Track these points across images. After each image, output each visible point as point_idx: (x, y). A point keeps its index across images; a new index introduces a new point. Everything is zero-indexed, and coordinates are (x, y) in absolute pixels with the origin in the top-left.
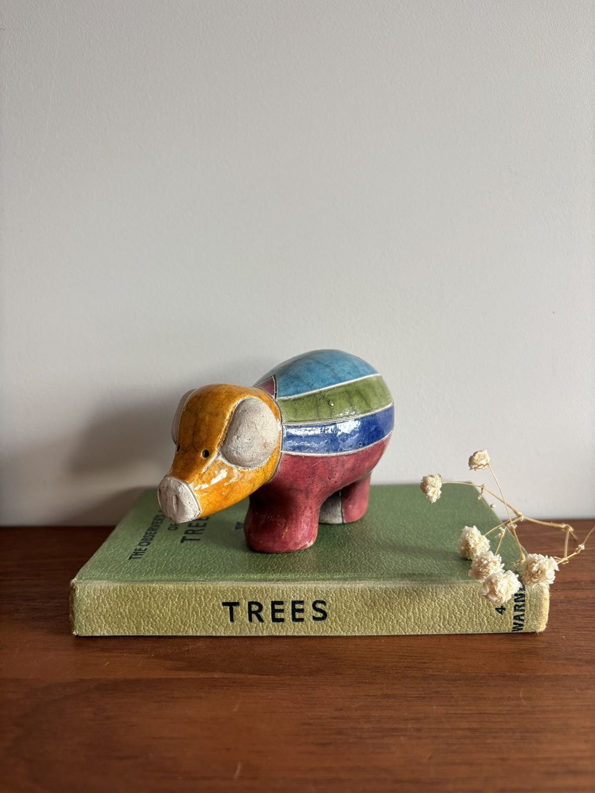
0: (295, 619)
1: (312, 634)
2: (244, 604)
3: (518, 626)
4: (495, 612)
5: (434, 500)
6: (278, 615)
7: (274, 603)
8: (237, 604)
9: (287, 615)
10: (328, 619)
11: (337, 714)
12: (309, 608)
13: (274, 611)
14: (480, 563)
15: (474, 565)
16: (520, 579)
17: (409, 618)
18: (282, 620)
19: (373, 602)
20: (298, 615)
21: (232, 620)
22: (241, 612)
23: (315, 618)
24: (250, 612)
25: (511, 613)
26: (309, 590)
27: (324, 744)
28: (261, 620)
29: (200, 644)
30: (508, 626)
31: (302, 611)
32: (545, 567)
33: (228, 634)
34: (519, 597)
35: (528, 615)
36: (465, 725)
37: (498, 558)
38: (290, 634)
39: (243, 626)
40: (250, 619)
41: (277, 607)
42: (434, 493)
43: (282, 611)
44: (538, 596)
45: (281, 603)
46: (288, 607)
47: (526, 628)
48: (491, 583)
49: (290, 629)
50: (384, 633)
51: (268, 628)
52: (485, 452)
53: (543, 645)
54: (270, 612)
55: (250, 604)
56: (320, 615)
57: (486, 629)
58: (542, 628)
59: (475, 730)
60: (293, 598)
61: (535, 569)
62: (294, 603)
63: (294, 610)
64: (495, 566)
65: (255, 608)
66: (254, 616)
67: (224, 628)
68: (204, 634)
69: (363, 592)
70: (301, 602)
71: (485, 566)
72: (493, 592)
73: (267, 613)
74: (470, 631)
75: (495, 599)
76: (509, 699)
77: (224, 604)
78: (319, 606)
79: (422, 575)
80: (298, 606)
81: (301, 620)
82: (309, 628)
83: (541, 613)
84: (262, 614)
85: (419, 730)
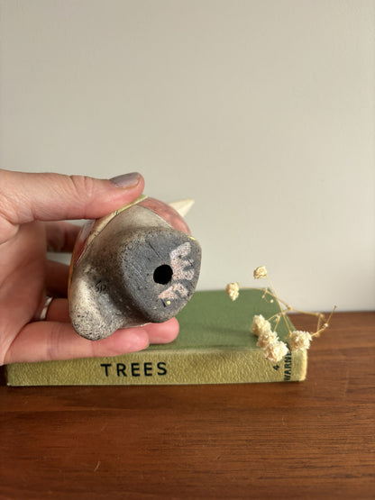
0: (146, 374)
1: (157, 383)
2: (114, 365)
3: (287, 378)
4: (273, 369)
5: (234, 299)
6: (136, 372)
7: (133, 365)
8: (110, 365)
9: (142, 372)
10: (167, 374)
11: (165, 432)
12: (155, 367)
13: (133, 370)
14: (263, 337)
15: (260, 339)
16: (288, 346)
17: (218, 373)
18: (138, 375)
19: (195, 363)
20: (148, 372)
21: (107, 375)
22: (113, 370)
23: (159, 374)
24: (118, 371)
25: (283, 369)
26: (155, 356)
27: (155, 450)
28: (125, 375)
29: (86, 390)
30: (281, 377)
31: (150, 369)
32: (304, 338)
33: (105, 384)
34: (288, 359)
35: (293, 371)
36: (244, 437)
37: (275, 334)
38: (144, 383)
39: (114, 379)
40: (118, 375)
41: (135, 367)
42: (234, 295)
43: (138, 369)
44: (299, 359)
45: (137, 364)
46: (142, 367)
47: (292, 379)
48: (270, 350)
49: (143, 380)
50: (203, 383)
51: (129, 380)
52: (264, 268)
53: (302, 389)
54: (130, 370)
55: (118, 365)
56: (162, 372)
57: (267, 380)
58: (303, 378)
59: (250, 440)
60: (145, 361)
61: (297, 340)
62: (145, 364)
63: (146, 369)
64: (273, 338)
65: (121, 367)
66: (121, 373)
67: (102, 380)
68: (90, 384)
69: (189, 356)
70: (150, 364)
71: (266, 339)
72: (271, 355)
73: (128, 370)
74: (258, 381)
75: (272, 359)
76: (275, 422)
77: (102, 365)
78: (162, 366)
79: (226, 346)
80: (148, 366)
81: (150, 375)
82: (156, 380)
83: (301, 369)
84: (126, 371)
85: (215, 441)
